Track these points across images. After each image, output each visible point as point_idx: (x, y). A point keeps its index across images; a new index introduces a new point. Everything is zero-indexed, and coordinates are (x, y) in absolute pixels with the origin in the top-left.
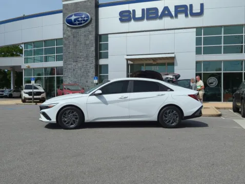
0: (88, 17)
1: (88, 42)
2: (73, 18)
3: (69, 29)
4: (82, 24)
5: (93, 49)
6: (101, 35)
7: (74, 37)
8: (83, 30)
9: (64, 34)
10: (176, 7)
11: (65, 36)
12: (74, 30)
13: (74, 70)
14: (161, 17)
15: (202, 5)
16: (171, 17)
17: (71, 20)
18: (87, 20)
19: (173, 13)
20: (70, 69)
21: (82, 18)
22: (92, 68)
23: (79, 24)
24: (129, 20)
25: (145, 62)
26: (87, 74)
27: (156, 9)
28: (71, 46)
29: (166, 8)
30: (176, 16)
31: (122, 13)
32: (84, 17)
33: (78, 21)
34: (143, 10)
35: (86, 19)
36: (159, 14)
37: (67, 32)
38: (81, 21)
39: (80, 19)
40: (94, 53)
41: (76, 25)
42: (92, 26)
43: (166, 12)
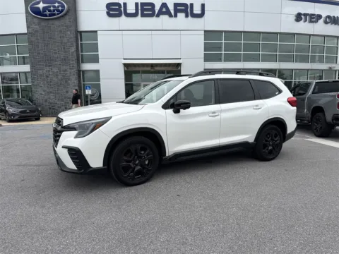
0: (63, 6)
1: (65, 40)
2: (41, 6)
3: (35, 20)
5: (73, 49)
6: (81, 32)
7: (44, 33)
8: (57, 23)
9: (28, 27)
10: (176, 5)
11: (30, 30)
12: (43, 24)
13: (47, 77)
14: (158, 16)
15: (203, 6)
16: (170, 16)
17: (39, 8)
18: (62, 11)
19: (172, 12)
20: (41, 75)
21: (54, 7)
22: (74, 75)
23: (50, 15)
24: (119, 15)
26: (66, 82)
27: (152, 5)
28: (40, 45)
29: (164, 5)
30: (176, 16)
31: (109, 6)
32: (58, 7)
33: (50, 11)
34: (137, 4)
35: (60, 8)
37: (33, 26)
38: (54, 11)
39: (52, 8)
40: (75, 54)
41: (46, 16)
42: (70, 19)
43: (164, 10)
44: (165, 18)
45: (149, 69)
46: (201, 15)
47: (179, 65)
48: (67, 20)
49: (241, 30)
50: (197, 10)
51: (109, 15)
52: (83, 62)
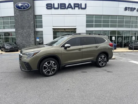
0: (29, 5)
1: (29, 19)
2: (20, 5)
3: (17, 11)
4: (25, 8)
5: (33, 22)
6: (36, 16)
7: (21, 16)
8: (26, 12)
9: (15, 13)
10: (75, 4)
11: (16, 15)
12: (21, 12)
13: (22, 34)
14: (67, 9)
15: (86, 4)
17: (19, 6)
18: (28, 7)
19: (73, 7)
20: (19, 33)
21: (25, 5)
22: (33, 33)
23: (24, 9)
24: (51, 9)
25: (60, 30)
26: (30, 36)
27: (65, 4)
28: (19, 21)
29: (70, 4)
30: (74, 9)
31: (47, 5)
32: (27, 5)
33: (23, 7)
36: (67, 7)
37: (17, 13)
38: (25, 7)
39: (24, 6)
40: (33, 25)
41: (22, 9)
42: (31, 10)
44: (70, 9)
45: (63, 30)
46: (85, 8)
47: (75, 29)
48: (30, 11)
49: (102, 14)
50: (83, 6)
51: (47, 8)
52: (36, 28)
